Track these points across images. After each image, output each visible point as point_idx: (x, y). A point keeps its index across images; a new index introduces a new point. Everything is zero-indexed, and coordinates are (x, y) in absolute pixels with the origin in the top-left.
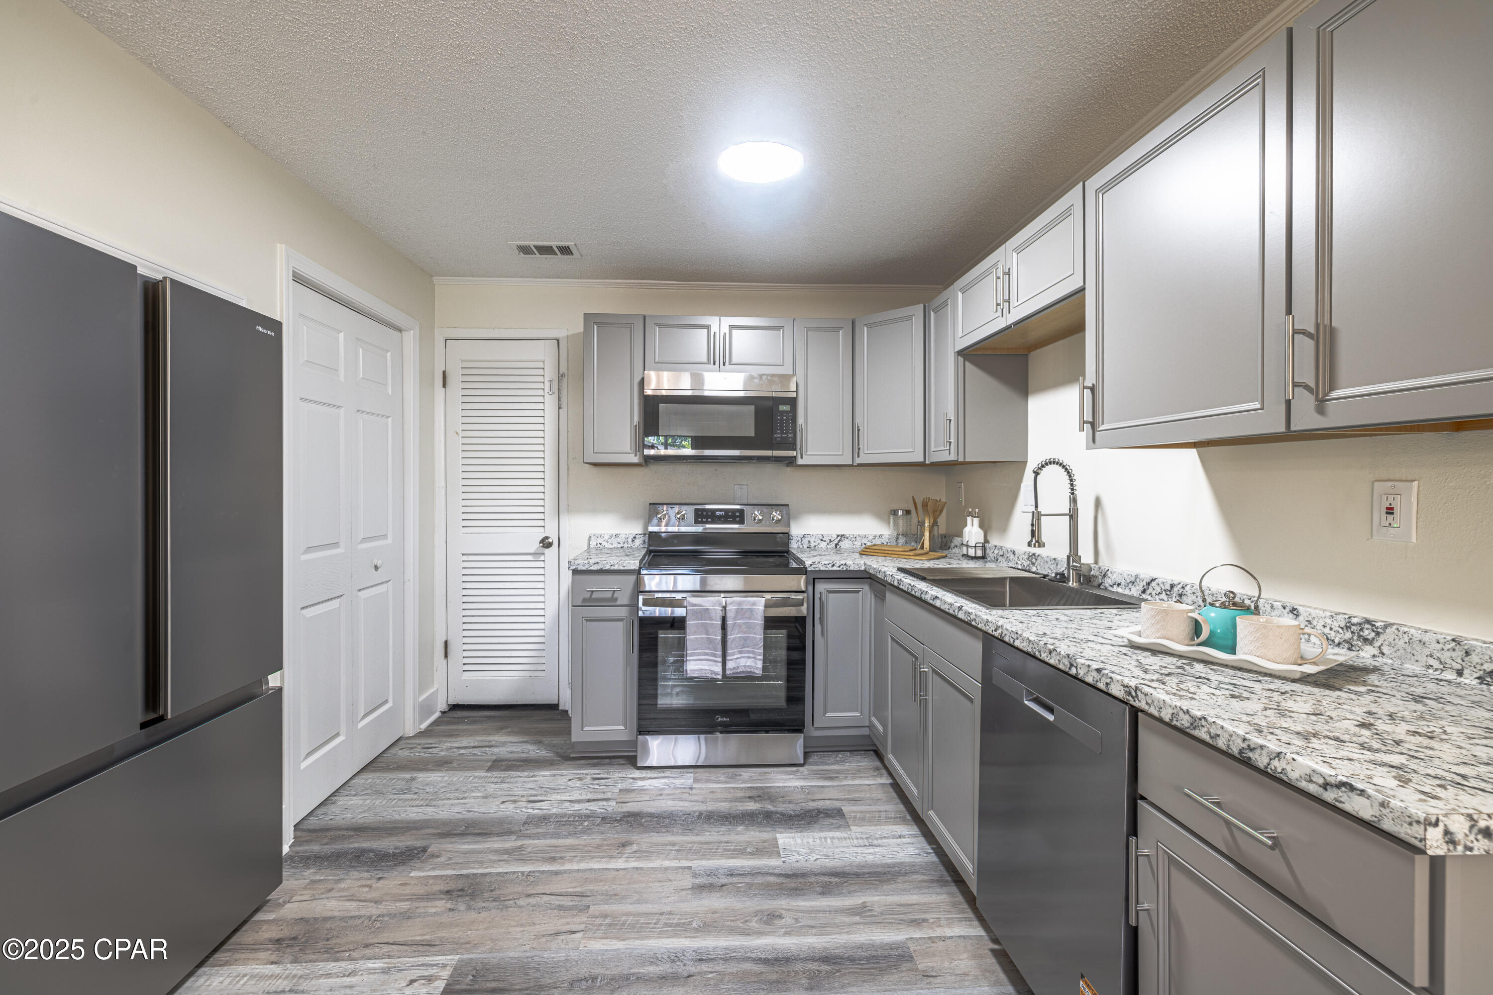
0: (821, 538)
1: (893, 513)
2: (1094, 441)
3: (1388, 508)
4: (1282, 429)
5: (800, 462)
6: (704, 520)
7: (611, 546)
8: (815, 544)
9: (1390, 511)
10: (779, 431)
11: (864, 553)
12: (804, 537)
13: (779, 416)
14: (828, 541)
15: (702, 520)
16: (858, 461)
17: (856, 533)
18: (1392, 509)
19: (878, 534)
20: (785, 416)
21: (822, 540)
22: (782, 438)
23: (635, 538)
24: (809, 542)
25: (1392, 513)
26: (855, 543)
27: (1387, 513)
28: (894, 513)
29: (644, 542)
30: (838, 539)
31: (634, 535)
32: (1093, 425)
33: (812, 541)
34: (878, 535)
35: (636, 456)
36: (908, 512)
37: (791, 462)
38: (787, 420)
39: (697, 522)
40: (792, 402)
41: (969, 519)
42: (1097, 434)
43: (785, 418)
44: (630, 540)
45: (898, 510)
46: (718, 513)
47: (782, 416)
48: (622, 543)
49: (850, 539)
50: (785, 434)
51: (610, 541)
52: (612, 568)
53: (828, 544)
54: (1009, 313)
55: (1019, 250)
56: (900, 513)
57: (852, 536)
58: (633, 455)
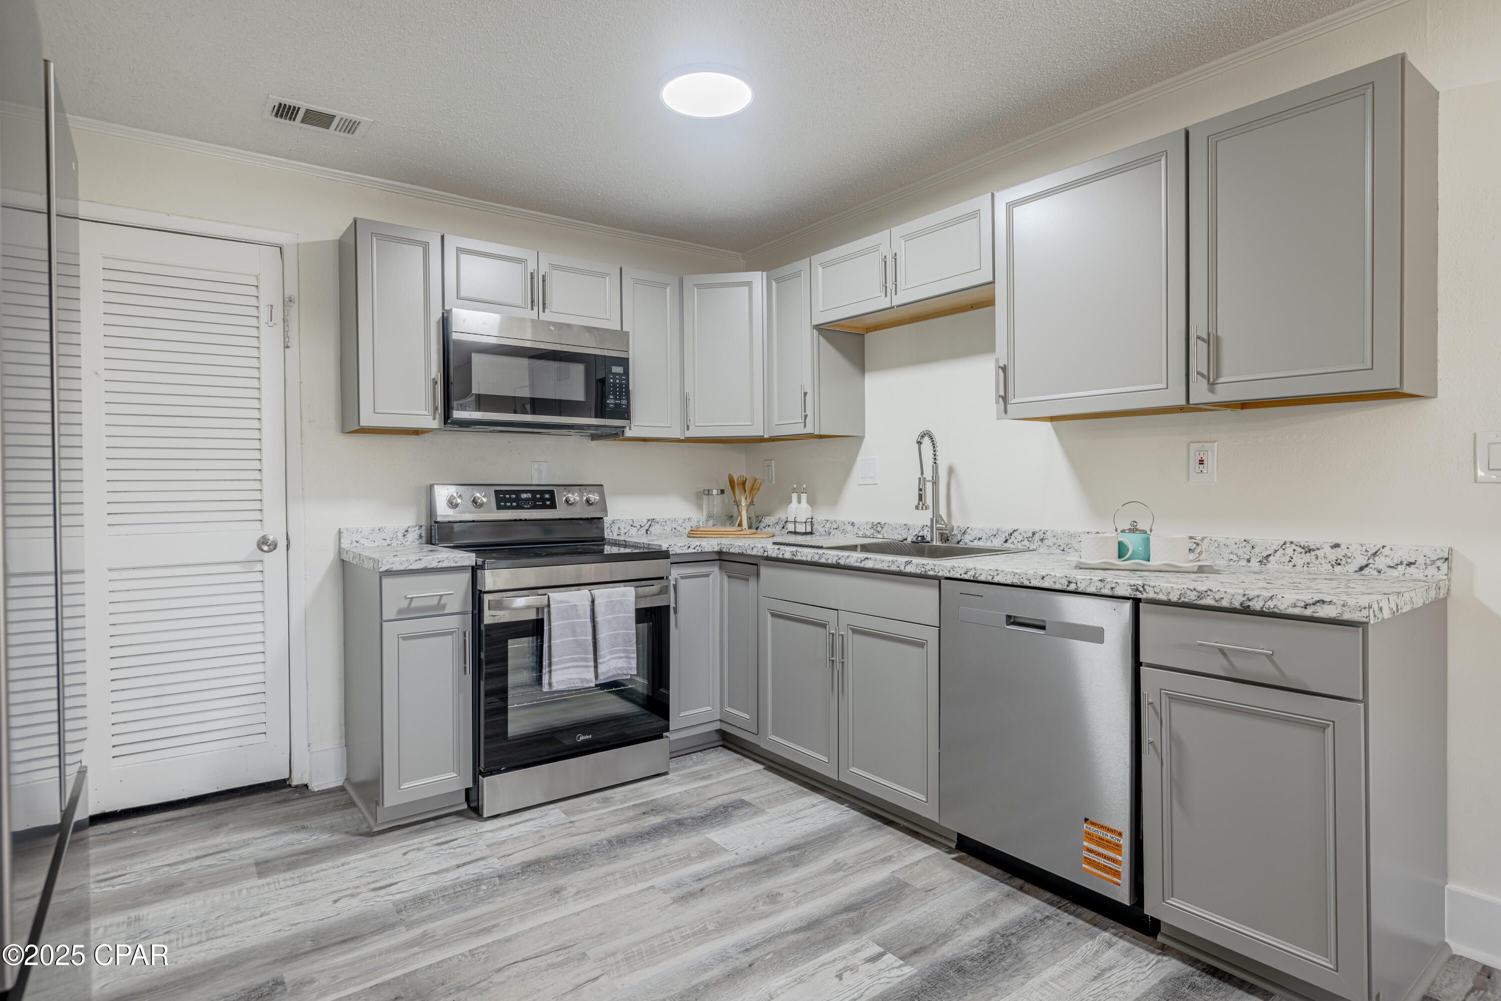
0: (631, 523)
1: (706, 493)
2: (1006, 412)
3: (1200, 461)
4: (1183, 402)
5: (628, 433)
6: (508, 504)
7: (372, 544)
8: (626, 531)
9: (1201, 462)
10: (612, 397)
11: (691, 535)
12: (613, 523)
13: (612, 378)
14: (639, 527)
15: (505, 504)
16: (689, 434)
17: (666, 517)
18: (1203, 461)
19: (687, 517)
20: (618, 379)
21: (632, 526)
22: (615, 404)
23: (407, 531)
24: (619, 528)
25: (1203, 464)
26: (666, 528)
27: (1200, 464)
28: (709, 493)
29: (421, 537)
30: (648, 524)
31: (406, 528)
32: (1005, 399)
33: (622, 528)
34: (687, 519)
35: (434, 419)
36: (722, 492)
37: (617, 434)
38: (620, 384)
39: (499, 507)
40: (624, 362)
41: (794, 496)
42: (1009, 406)
43: (618, 381)
44: (400, 535)
45: (712, 490)
46: (524, 496)
47: (615, 380)
48: (389, 540)
49: (660, 523)
50: (618, 399)
51: (371, 537)
52: (440, 565)
53: (638, 530)
54: (896, 294)
55: (908, 238)
56: (715, 492)
57: (662, 520)
58: (431, 417)
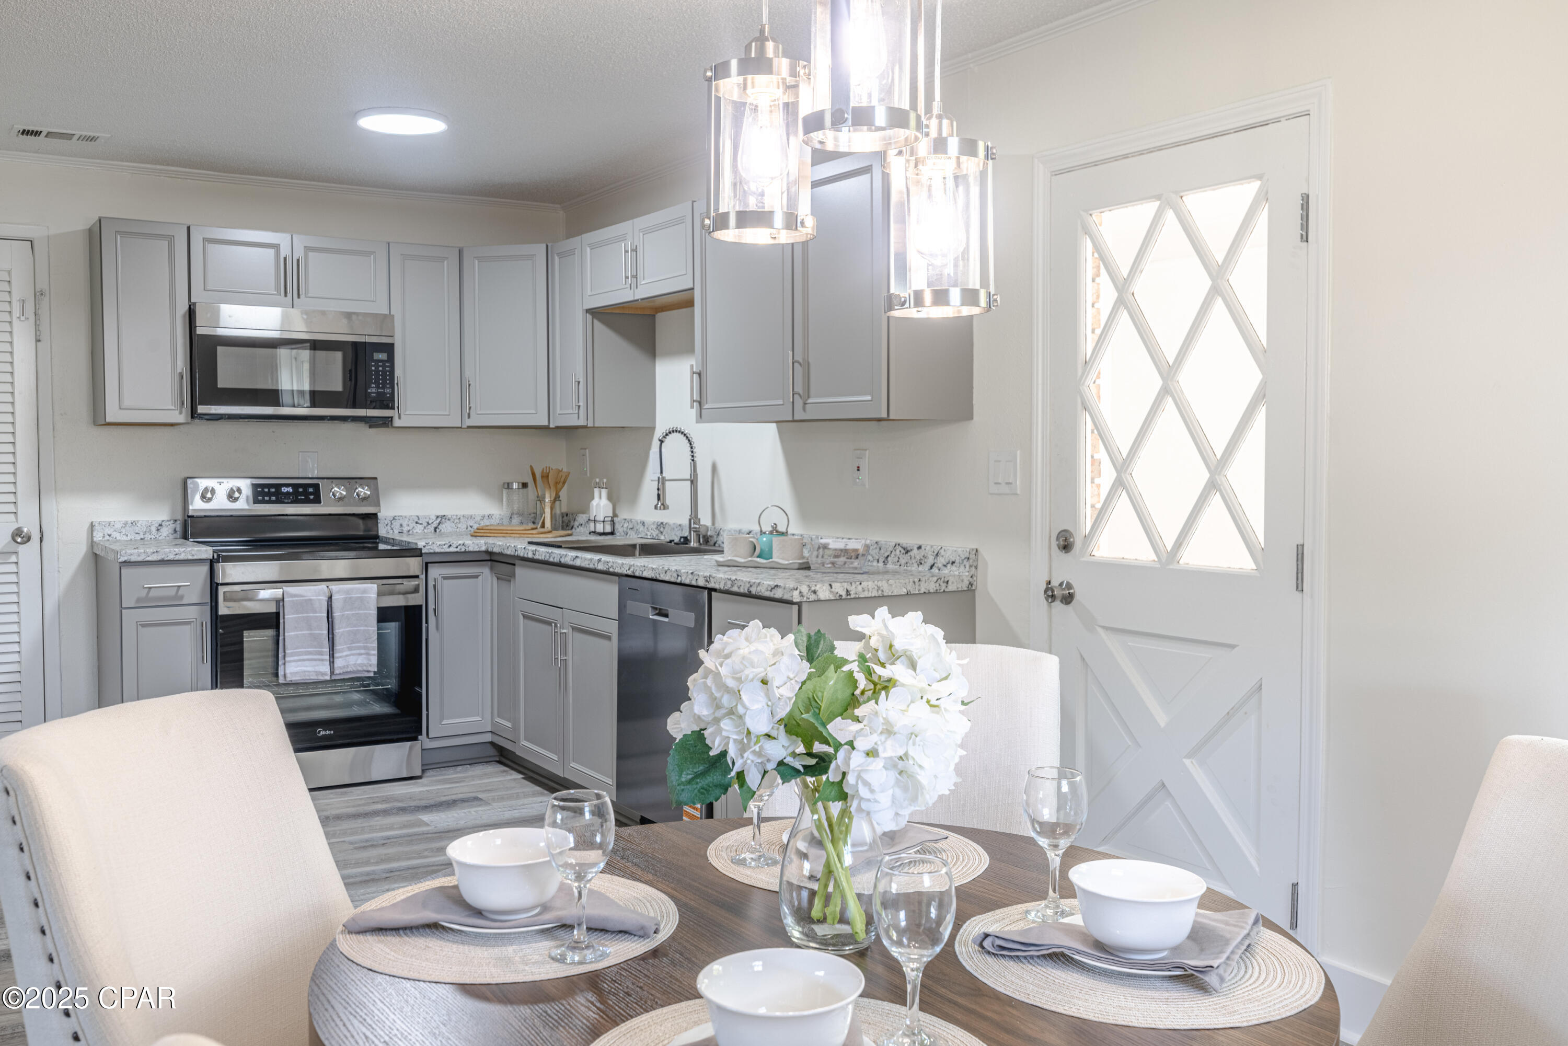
0: (416, 520)
1: (506, 486)
5: (397, 423)
6: (267, 498)
7: (125, 538)
8: (409, 528)
10: (373, 385)
12: (389, 519)
13: (375, 366)
14: (426, 524)
15: (263, 498)
16: (469, 422)
17: (460, 513)
19: (487, 513)
20: (380, 366)
21: (417, 523)
22: (378, 393)
23: (161, 525)
24: (401, 525)
26: (459, 526)
28: (508, 486)
29: (175, 531)
30: (438, 522)
31: (160, 522)
33: (404, 525)
34: (485, 515)
35: (181, 413)
36: (524, 485)
37: (386, 422)
38: (384, 372)
39: (257, 502)
40: (389, 348)
41: (596, 491)
43: (381, 369)
44: (154, 529)
45: (512, 483)
46: (284, 490)
47: (377, 366)
48: (142, 533)
49: (452, 520)
50: (381, 388)
51: (124, 531)
52: (176, 557)
53: (425, 528)
56: (515, 486)
57: (454, 517)
58: (178, 412)
